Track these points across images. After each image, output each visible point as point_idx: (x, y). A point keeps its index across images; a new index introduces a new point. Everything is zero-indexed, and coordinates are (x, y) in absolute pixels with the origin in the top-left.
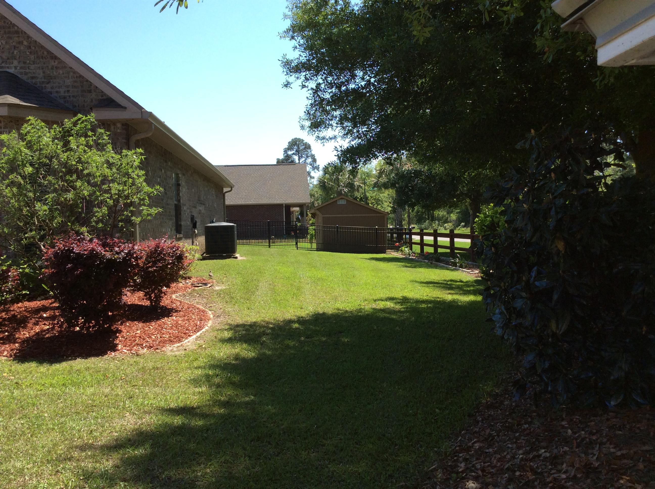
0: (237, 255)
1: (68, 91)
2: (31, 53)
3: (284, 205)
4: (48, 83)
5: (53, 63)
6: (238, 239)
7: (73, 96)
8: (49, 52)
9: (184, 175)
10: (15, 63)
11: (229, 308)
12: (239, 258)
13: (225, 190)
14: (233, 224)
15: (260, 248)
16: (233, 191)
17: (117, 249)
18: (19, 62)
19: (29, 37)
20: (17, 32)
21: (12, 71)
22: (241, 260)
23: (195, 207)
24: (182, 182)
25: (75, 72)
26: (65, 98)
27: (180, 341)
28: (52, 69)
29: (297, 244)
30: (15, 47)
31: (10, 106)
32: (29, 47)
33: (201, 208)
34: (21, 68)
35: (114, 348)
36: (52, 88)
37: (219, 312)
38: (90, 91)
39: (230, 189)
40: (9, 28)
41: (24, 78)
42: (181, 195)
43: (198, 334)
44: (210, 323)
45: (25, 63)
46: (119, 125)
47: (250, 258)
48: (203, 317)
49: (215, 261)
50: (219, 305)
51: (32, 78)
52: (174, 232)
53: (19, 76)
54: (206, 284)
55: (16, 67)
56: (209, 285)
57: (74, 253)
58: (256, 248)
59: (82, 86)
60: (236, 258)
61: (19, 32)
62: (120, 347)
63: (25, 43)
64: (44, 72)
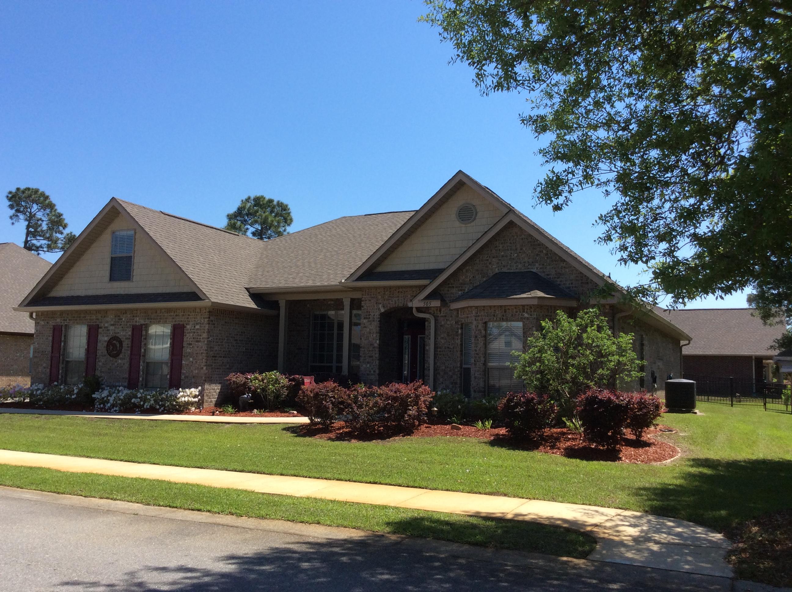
0: (696, 411)
1: (572, 283)
2: (547, 258)
3: (754, 358)
4: (558, 278)
5: (562, 264)
6: (698, 395)
7: (575, 287)
8: (560, 257)
9: (647, 335)
10: (537, 265)
11: (692, 447)
12: (699, 413)
13: (682, 343)
14: (692, 381)
15: (721, 406)
16: (691, 345)
17: (621, 398)
18: (540, 265)
19: (547, 247)
20: (539, 245)
21: (534, 270)
22: (700, 416)
23: (655, 363)
24: (645, 342)
25: (577, 270)
26: (569, 288)
27: (660, 461)
28: (561, 268)
29: (765, 404)
30: (537, 255)
31: (540, 298)
32: (547, 254)
33: (659, 364)
34: (541, 268)
35: (620, 459)
36: (561, 281)
37: (685, 449)
38: (587, 283)
39: (687, 342)
40: (534, 242)
41: (542, 275)
42: (644, 353)
43: (672, 459)
44: (679, 455)
45: (543, 265)
46: (607, 307)
47: (709, 414)
48: (674, 451)
49: (675, 414)
50: (685, 445)
51: (548, 275)
52: (639, 386)
53: (540, 274)
54: (671, 431)
55: (537, 268)
56: (674, 432)
57: (598, 398)
58: (716, 406)
59: (582, 280)
60: (696, 413)
61: (540, 245)
62: (623, 458)
63: (544, 252)
64: (556, 271)
